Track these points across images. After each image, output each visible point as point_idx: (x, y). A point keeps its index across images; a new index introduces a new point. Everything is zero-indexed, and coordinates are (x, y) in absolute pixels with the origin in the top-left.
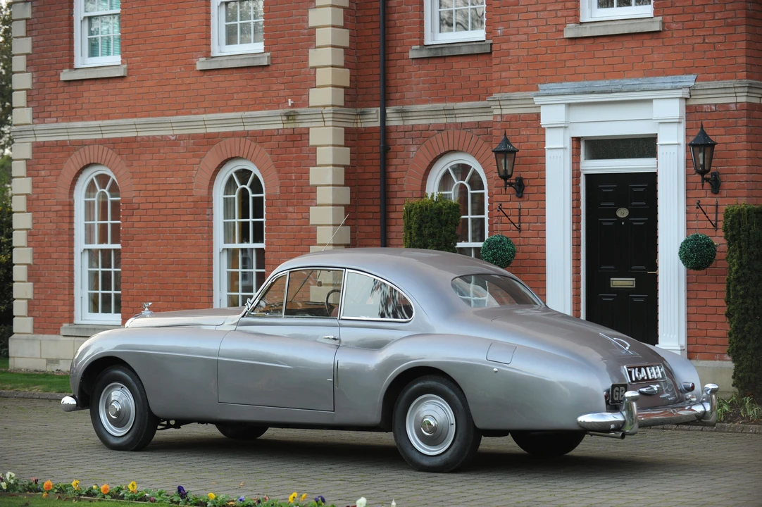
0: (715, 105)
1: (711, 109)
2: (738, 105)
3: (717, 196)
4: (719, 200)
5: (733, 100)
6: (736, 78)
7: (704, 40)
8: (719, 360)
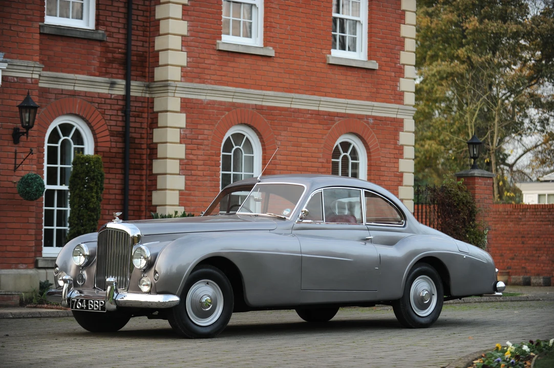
0: (17, 77)
1: (14, 80)
2: (33, 80)
3: (16, 145)
4: (17, 149)
5: (29, 76)
6: (32, 60)
7: (10, 27)
8: (15, 268)
